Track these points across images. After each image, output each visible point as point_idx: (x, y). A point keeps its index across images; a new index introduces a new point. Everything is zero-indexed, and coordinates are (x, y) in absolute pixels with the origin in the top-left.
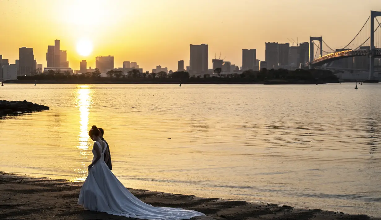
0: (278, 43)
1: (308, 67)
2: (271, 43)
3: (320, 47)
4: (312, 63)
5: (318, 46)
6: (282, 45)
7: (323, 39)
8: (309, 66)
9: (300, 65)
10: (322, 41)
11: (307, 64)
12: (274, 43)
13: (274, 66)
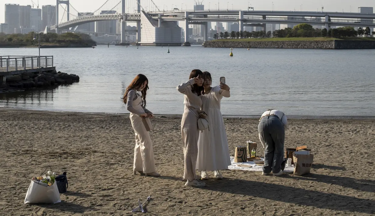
0: (20, 5)
1: (54, 30)
2: (12, 5)
3: (67, 9)
4: (59, 27)
5: (65, 8)
6: (23, 7)
7: (70, 2)
8: (56, 29)
9: (46, 28)
10: (69, 5)
11: (53, 27)
12: (15, 4)
13: (15, 28)
